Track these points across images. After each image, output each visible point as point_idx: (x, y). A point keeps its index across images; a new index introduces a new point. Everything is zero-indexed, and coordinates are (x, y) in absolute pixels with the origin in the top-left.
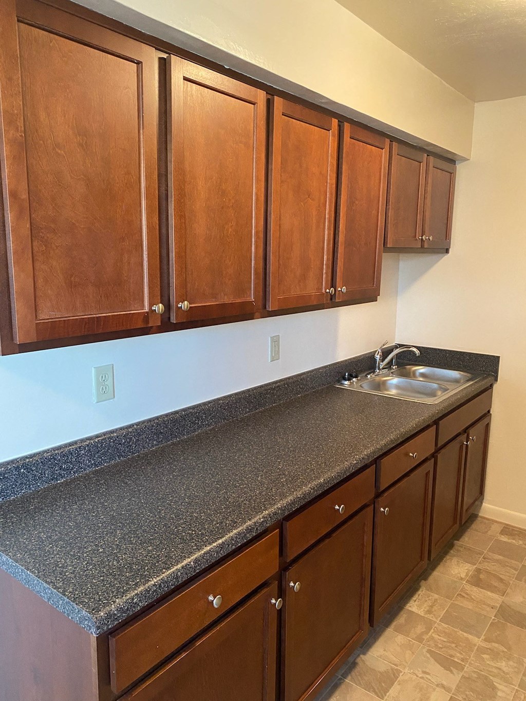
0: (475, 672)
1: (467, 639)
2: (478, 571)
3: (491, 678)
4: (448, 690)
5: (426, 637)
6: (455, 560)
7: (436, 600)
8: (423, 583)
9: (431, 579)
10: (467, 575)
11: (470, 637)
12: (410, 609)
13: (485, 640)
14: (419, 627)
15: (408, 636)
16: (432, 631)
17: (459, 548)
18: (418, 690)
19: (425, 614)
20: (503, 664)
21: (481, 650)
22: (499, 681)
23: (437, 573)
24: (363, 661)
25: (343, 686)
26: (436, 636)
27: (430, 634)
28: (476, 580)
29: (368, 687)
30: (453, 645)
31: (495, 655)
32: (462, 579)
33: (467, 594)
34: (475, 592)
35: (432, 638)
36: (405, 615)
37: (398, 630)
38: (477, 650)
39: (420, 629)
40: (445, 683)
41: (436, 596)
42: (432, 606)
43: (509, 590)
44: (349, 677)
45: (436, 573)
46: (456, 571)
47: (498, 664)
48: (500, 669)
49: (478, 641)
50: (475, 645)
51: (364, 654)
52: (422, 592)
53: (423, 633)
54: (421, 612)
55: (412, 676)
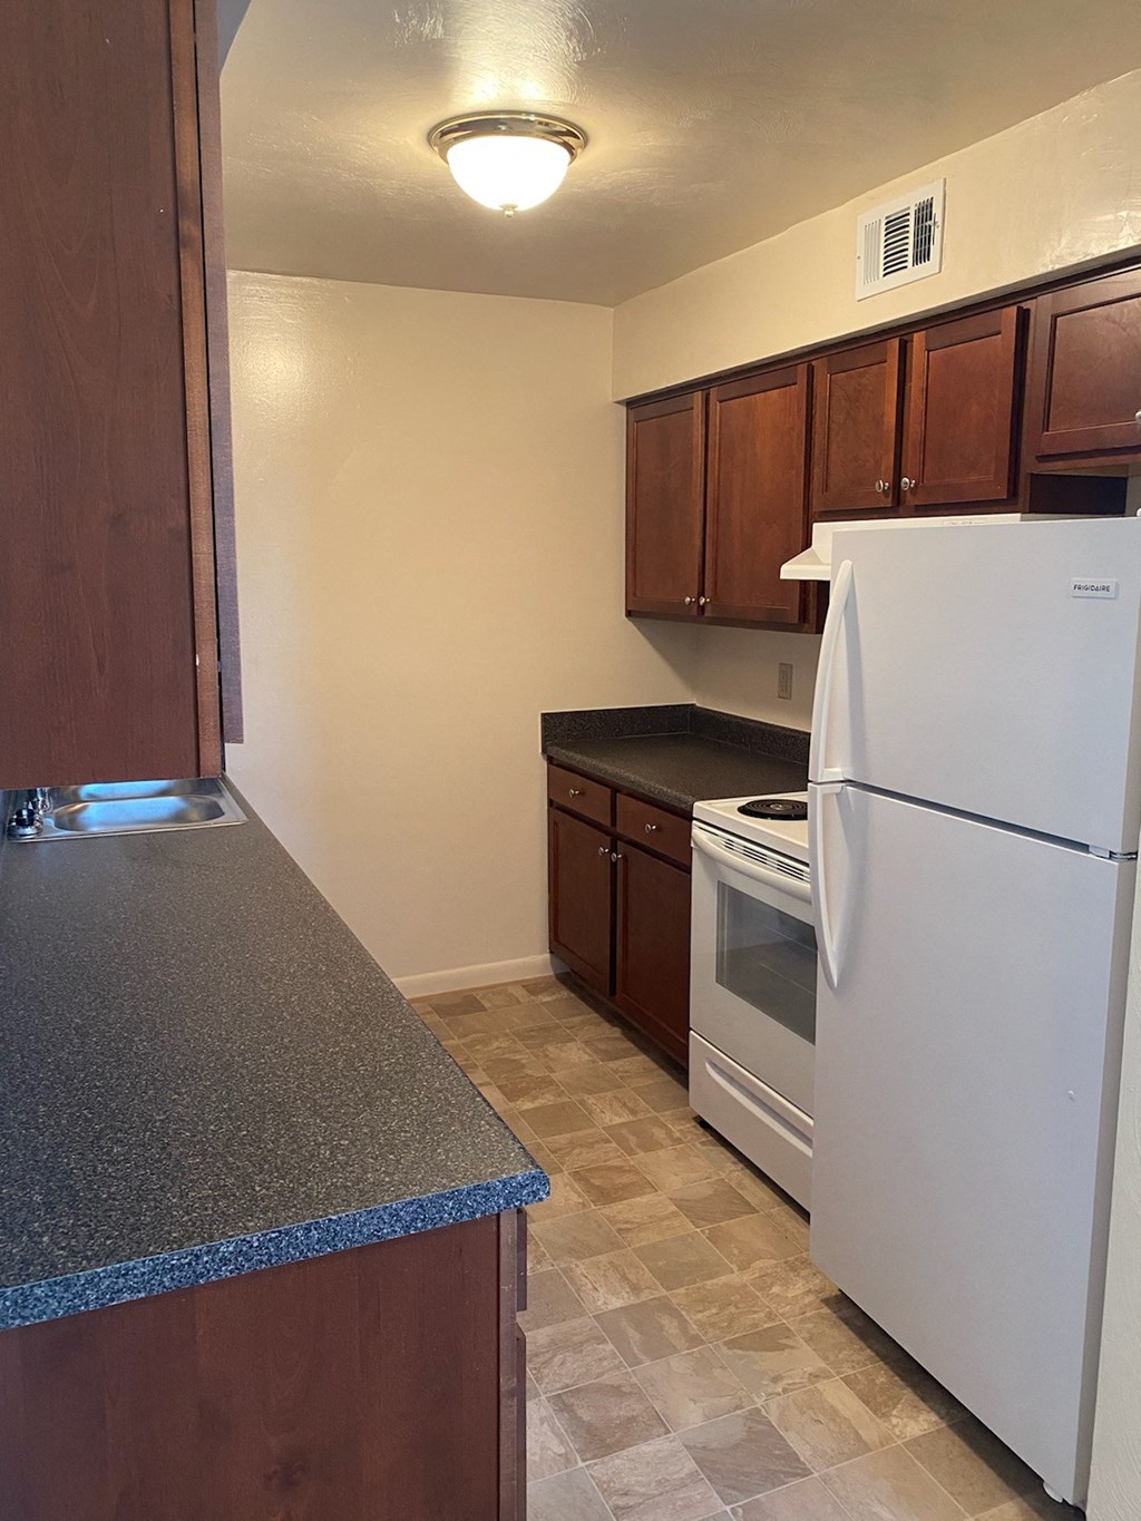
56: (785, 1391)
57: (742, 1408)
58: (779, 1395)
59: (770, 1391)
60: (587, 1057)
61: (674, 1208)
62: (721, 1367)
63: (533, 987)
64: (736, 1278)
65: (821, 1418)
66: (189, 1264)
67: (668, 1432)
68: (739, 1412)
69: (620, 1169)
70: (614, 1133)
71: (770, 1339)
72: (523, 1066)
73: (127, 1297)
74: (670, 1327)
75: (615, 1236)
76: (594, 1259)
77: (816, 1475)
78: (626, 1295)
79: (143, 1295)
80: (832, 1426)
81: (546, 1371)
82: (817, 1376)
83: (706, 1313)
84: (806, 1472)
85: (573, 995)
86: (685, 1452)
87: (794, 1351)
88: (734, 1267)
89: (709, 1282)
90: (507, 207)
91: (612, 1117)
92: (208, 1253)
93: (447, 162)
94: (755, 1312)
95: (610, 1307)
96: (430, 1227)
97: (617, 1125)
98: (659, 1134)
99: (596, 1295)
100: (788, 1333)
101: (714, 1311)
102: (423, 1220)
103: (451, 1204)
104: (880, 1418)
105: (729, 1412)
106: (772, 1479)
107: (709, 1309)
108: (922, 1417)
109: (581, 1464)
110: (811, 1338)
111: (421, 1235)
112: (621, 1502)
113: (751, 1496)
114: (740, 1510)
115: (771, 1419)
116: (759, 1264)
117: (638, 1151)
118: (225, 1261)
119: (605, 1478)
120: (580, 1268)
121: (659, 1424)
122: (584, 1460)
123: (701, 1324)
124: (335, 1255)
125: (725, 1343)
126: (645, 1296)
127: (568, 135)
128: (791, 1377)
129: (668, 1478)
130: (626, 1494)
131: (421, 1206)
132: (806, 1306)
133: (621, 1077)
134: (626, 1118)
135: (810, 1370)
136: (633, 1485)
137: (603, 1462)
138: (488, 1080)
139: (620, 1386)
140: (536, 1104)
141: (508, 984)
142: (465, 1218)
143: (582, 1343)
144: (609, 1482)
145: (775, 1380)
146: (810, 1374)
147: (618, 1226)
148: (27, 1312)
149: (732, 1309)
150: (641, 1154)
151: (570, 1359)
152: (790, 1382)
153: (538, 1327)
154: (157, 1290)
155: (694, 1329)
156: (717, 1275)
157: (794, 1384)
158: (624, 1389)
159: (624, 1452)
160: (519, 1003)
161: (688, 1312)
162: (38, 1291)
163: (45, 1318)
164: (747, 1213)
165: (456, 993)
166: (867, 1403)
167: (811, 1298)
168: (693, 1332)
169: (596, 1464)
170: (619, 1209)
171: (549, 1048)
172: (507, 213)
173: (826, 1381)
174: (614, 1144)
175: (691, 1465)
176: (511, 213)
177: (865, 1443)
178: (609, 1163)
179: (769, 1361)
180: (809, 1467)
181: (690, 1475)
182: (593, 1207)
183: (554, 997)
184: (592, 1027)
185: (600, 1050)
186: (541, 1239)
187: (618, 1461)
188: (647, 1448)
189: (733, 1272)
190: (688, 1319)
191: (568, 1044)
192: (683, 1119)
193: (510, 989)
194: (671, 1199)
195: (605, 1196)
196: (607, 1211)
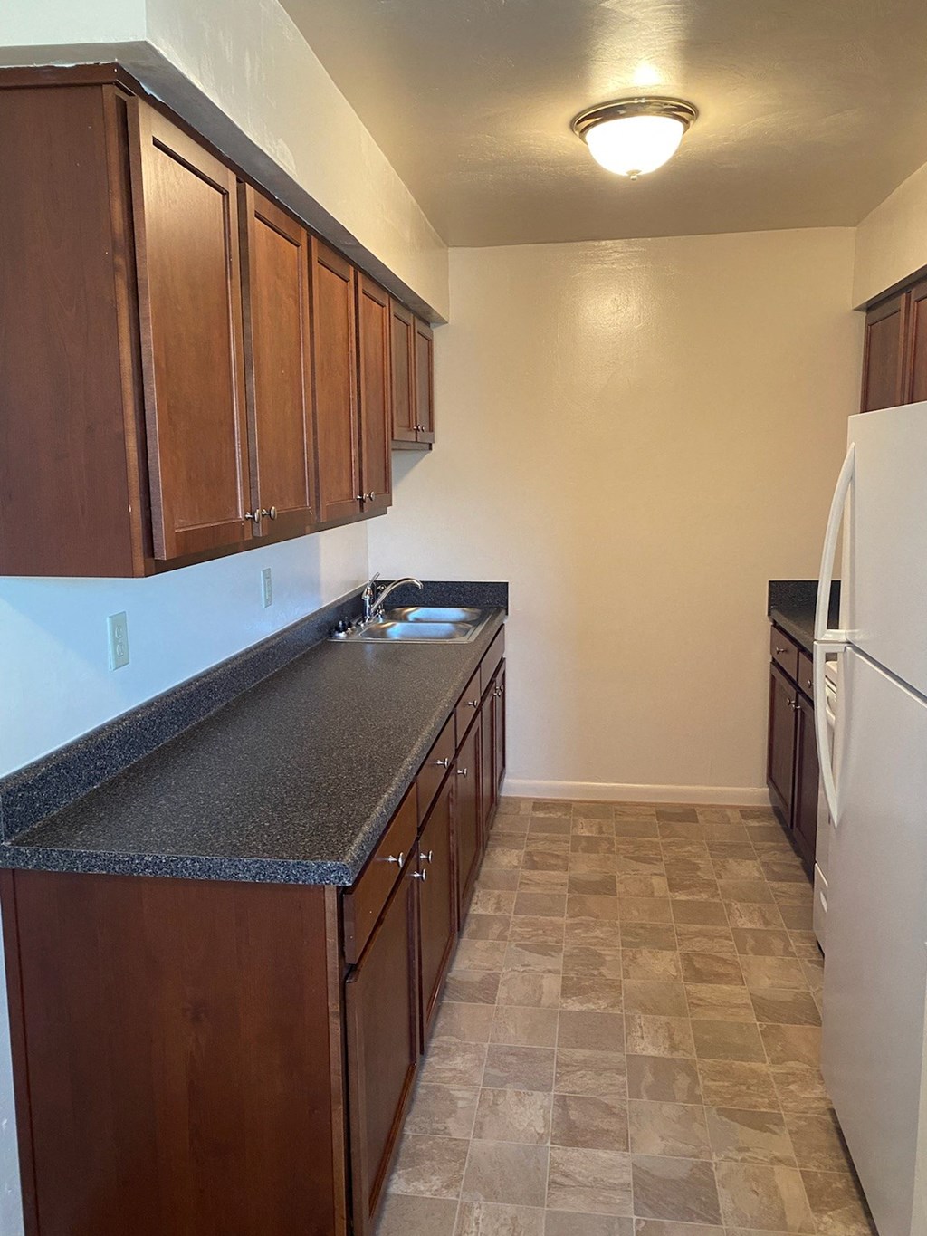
0: (575, 948)
1: (551, 922)
2: (529, 854)
3: (593, 948)
4: (556, 972)
5: (508, 934)
6: (498, 850)
7: (499, 896)
8: (476, 884)
9: (482, 877)
10: (519, 861)
11: (553, 919)
12: (475, 913)
13: (570, 917)
14: (495, 926)
15: (487, 939)
16: (511, 926)
17: (497, 837)
18: (526, 983)
19: (495, 912)
20: (598, 933)
21: (571, 927)
22: (602, 948)
23: (487, 869)
24: (452, 978)
25: (444, 1009)
26: (518, 930)
27: (510, 930)
28: (531, 864)
29: (472, 999)
30: (541, 932)
31: (587, 927)
32: (516, 867)
33: (530, 880)
34: (536, 875)
35: (514, 933)
36: (473, 921)
37: (474, 936)
38: (566, 928)
39: (497, 928)
40: (550, 968)
41: (496, 892)
42: (498, 903)
43: (570, 864)
44: (445, 998)
45: (484, 869)
46: (506, 861)
47: (594, 934)
48: (597, 937)
49: (564, 920)
50: (562, 925)
51: (450, 971)
52: (479, 892)
53: (501, 932)
54: (490, 912)
55: (513, 973)
56: (743, 1160)
57: (698, 1158)
58: (736, 1161)
59: (731, 1155)
60: (757, 874)
61: (750, 1002)
62: (702, 1124)
63: (746, 813)
64: (764, 1067)
65: (760, 1191)
66: (128, 861)
67: (627, 1150)
68: (692, 1159)
69: (725, 962)
70: (739, 934)
71: (759, 1121)
72: (699, 869)
73: (96, 871)
74: (683, 1081)
75: (685, 1007)
76: (656, 1017)
77: (724, 1227)
78: (662, 1049)
79: (104, 872)
80: (765, 1200)
81: (567, 1078)
82: (780, 1161)
83: (717, 1083)
84: (716, 1221)
85: (779, 826)
86: (630, 1169)
87: (774, 1136)
88: (768, 1059)
89: (737, 1063)
90: (633, 173)
91: (745, 923)
92: (138, 858)
93: (586, 143)
94: (762, 1097)
95: (644, 1053)
96: (268, 881)
97: (746, 929)
98: (778, 944)
99: (639, 1041)
100: (779, 1121)
101: (726, 1084)
102: (264, 875)
103: (282, 869)
104: (814, 1212)
105: (685, 1156)
106: (686, 1214)
107: (723, 1081)
108: (854, 1227)
109: (549, 1144)
110: (796, 1133)
111: (261, 884)
112: (559, 1179)
113: (658, 1217)
114: (643, 1223)
115: (716, 1174)
116: (792, 1064)
117: (750, 952)
118: (147, 866)
119: (559, 1160)
120: (641, 1019)
121: (625, 1142)
122: (552, 1143)
123: (707, 1088)
124: (209, 882)
125: (718, 1110)
126: (677, 1055)
127: (683, 111)
128: (757, 1153)
129: (605, 1179)
130: (566, 1177)
131: (263, 866)
132: (811, 1108)
133: (775, 895)
134: (758, 926)
135: (777, 1154)
136: (576, 1173)
137: (566, 1150)
138: (665, 873)
139: (613, 1107)
140: (690, 898)
141: (728, 806)
142: (292, 882)
143: (605, 1069)
144: (560, 1164)
145: (740, 1150)
146: (775, 1157)
147: (693, 1000)
148: (49, 864)
149: (743, 1088)
150: (751, 955)
151: (588, 1076)
152: (754, 1155)
153: (581, 1047)
154: (112, 872)
155: (700, 1091)
156: (751, 1060)
157: (756, 1158)
158: (614, 1110)
159: (585, 1150)
160: (728, 822)
161: (704, 1078)
162: (54, 854)
163: (57, 870)
164: (810, 1024)
165: (681, 806)
166: (810, 1196)
167: (822, 1104)
168: (698, 1092)
169: (559, 1149)
170: (704, 990)
171: (730, 861)
172: (632, 177)
173: (785, 1167)
174: (733, 943)
175: (628, 1178)
176: (635, 177)
177: (786, 1223)
178: (718, 955)
179: (747, 1135)
180: (723, 1219)
181: (623, 1184)
182: (683, 981)
183: (761, 824)
184: (778, 853)
185: (773, 871)
186: (625, 991)
187: (575, 1153)
188: (603, 1155)
189: (765, 1062)
190: (701, 1082)
191: (747, 862)
192: (806, 938)
193: (729, 812)
194: (751, 994)
195: (698, 976)
196: (691, 987)
